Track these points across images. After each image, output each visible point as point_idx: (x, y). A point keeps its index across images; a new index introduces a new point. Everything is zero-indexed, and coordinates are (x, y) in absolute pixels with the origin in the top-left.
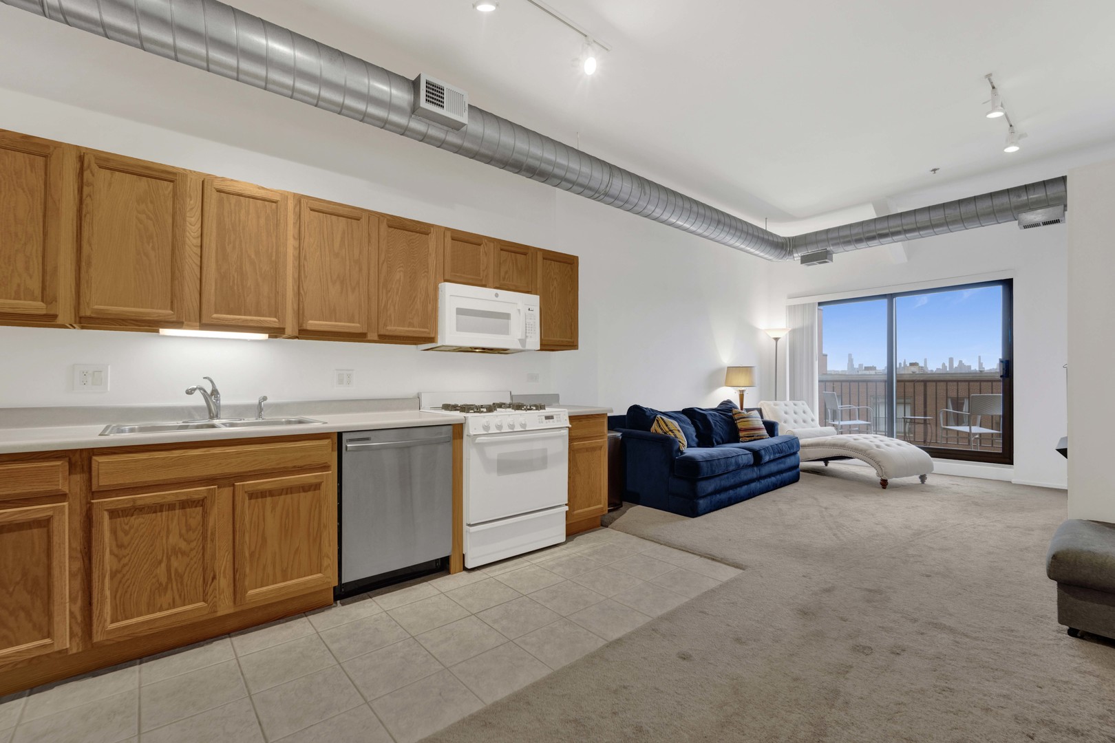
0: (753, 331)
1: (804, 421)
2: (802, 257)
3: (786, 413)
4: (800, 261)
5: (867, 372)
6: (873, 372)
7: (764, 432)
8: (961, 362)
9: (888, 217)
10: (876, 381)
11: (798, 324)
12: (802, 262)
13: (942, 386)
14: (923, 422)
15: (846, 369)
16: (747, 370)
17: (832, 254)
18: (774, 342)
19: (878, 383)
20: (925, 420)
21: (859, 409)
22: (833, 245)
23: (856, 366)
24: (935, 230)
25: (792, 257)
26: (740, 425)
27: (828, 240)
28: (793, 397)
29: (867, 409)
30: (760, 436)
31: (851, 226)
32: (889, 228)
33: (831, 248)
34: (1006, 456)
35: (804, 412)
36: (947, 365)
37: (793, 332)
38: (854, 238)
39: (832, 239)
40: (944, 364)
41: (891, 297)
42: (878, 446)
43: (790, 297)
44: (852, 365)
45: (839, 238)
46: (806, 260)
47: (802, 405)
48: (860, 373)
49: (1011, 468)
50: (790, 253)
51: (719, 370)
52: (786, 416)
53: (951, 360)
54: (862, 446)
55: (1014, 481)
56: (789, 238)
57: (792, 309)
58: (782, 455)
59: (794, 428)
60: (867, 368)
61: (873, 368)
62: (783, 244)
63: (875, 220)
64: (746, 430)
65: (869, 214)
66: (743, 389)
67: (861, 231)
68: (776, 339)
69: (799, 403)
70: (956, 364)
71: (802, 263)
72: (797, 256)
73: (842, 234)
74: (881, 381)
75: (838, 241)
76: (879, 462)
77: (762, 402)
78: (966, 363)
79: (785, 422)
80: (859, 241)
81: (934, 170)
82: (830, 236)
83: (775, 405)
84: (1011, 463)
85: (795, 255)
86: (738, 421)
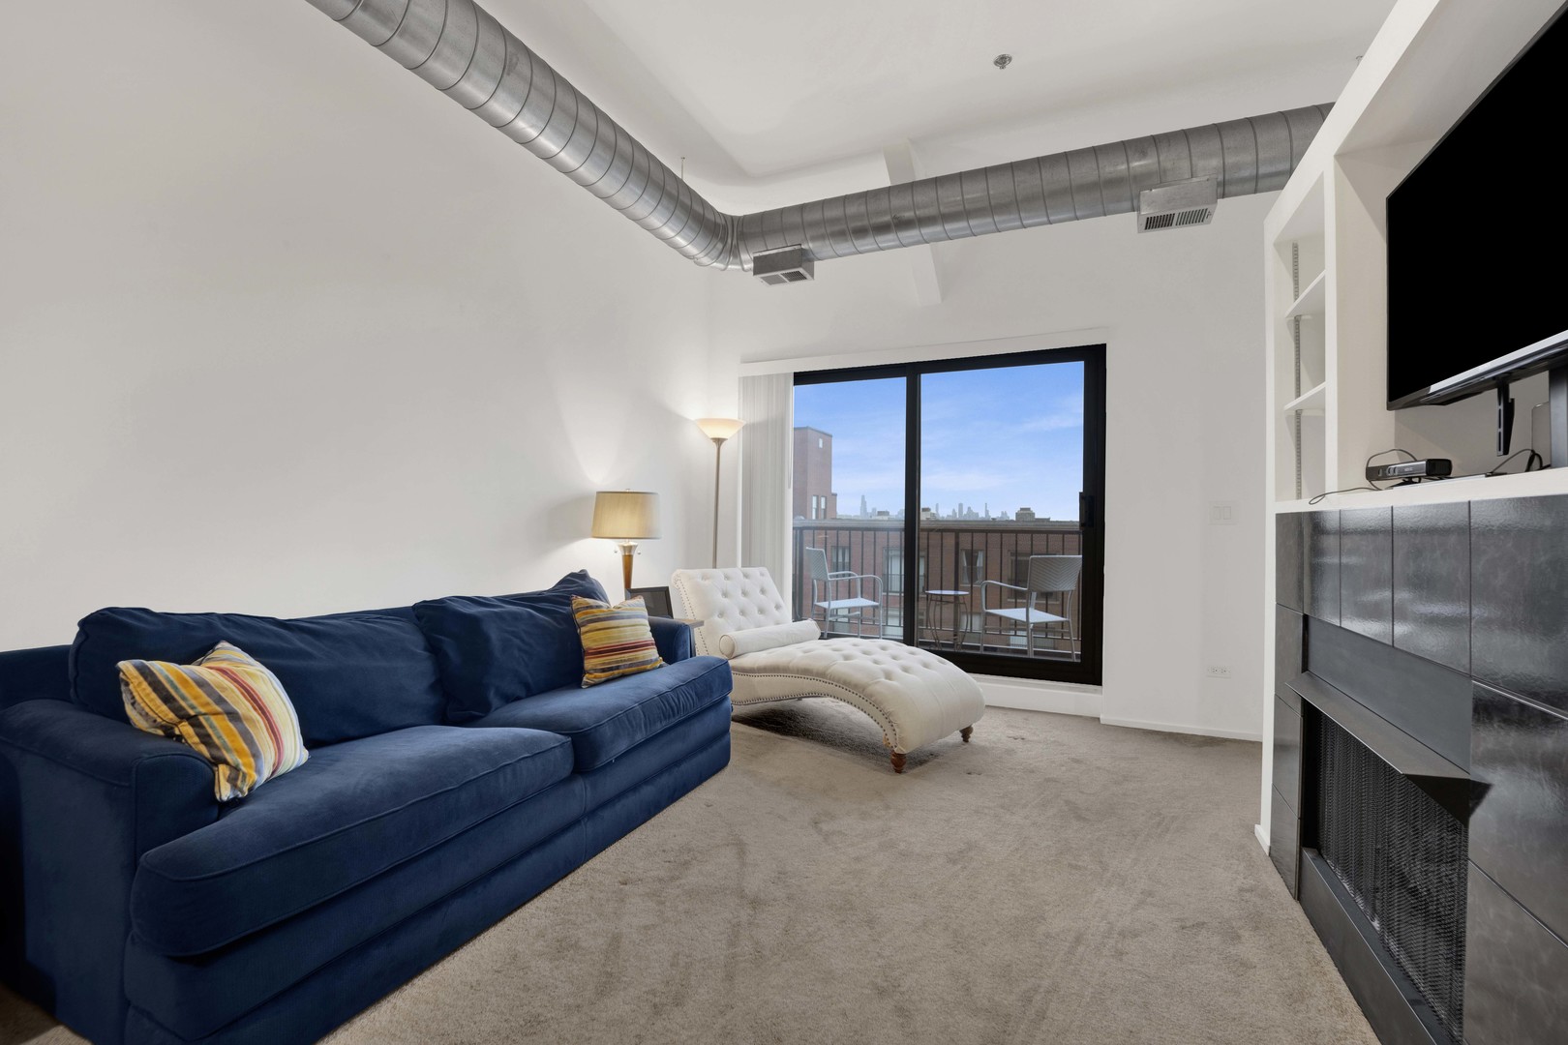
0: (667, 421)
1: (761, 611)
2: (756, 260)
3: (725, 595)
4: (752, 273)
5: (880, 518)
6: (885, 518)
7: (653, 653)
8: (969, 508)
9: (913, 186)
10: (888, 530)
11: (758, 415)
12: (757, 271)
13: (994, 538)
14: (952, 599)
15: (859, 514)
16: (634, 499)
17: (811, 261)
18: (714, 446)
19: (890, 533)
20: (956, 597)
21: (862, 579)
22: (814, 239)
23: (869, 510)
24: (997, 218)
25: (738, 260)
26: (589, 640)
27: (803, 227)
28: (748, 561)
29: (875, 579)
30: (637, 664)
31: (845, 200)
32: (915, 207)
33: (811, 245)
34: (1087, 670)
35: (763, 591)
36: (957, 511)
37: (750, 430)
38: (852, 225)
39: (814, 224)
40: (954, 510)
41: (912, 372)
42: (888, 676)
43: (746, 361)
44: (865, 509)
45: (824, 222)
46: (762, 266)
47: (760, 575)
48: (873, 518)
49: (1095, 691)
50: (733, 252)
51: (579, 500)
52: (726, 601)
53: (961, 505)
54: (859, 677)
55: (1104, 719)
56: (732, 217)
57: (748, 384)
58: (674, 721)
59: (739, 629)
60: (880, 513)
61: (886, 513)
62: (716, 224)
63: (888, 190)
64: (599, 653)
65: (877, 178)
66: (632, 543)
67: (863, 209)
68: (719, 441)
69: (755, 571)
70: (965, 512)
71: (755, 274)
72: (747, 259)
73: (830, 213)
74: (895, 530)
75: (823, 231)
76: (890, 714)
77: (679, 571)
78: (975, 510)
79: (721, 615)
80: (860, 232)
81: (1002, 61)
82: (809, 217)
83: (705, 577)
84: (1098, 682)
85: (745, 257)
86: (583, 629)
